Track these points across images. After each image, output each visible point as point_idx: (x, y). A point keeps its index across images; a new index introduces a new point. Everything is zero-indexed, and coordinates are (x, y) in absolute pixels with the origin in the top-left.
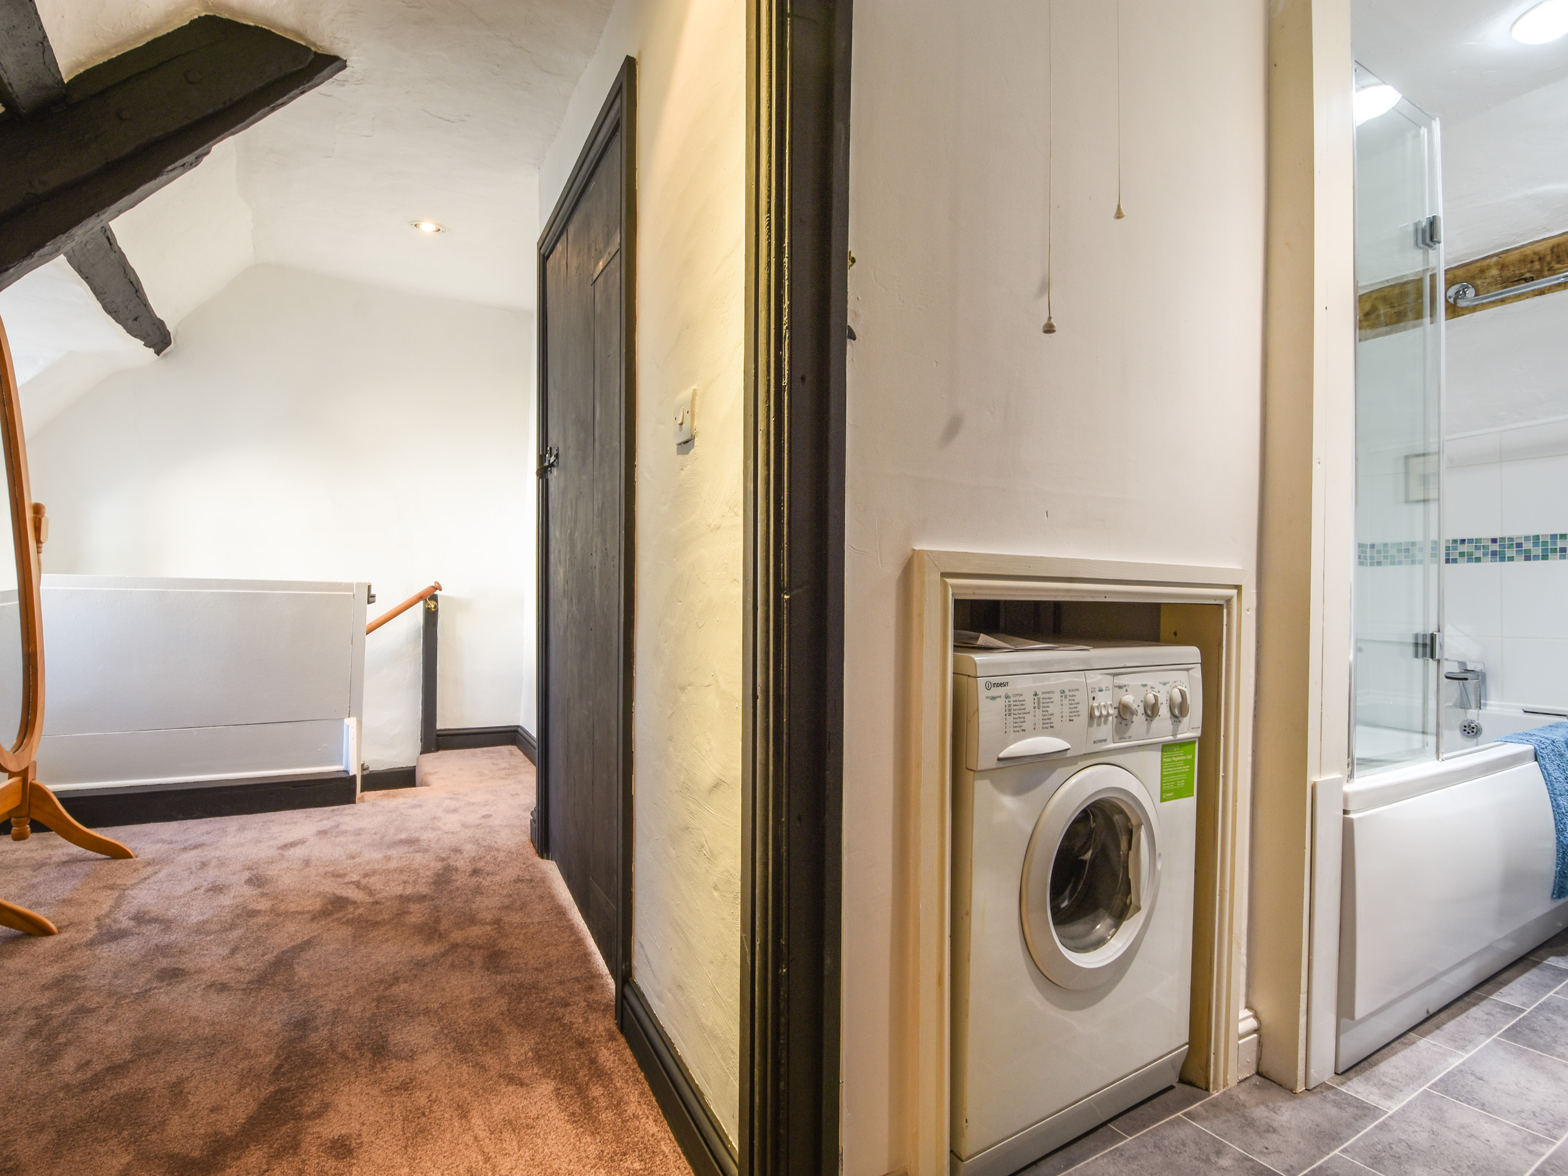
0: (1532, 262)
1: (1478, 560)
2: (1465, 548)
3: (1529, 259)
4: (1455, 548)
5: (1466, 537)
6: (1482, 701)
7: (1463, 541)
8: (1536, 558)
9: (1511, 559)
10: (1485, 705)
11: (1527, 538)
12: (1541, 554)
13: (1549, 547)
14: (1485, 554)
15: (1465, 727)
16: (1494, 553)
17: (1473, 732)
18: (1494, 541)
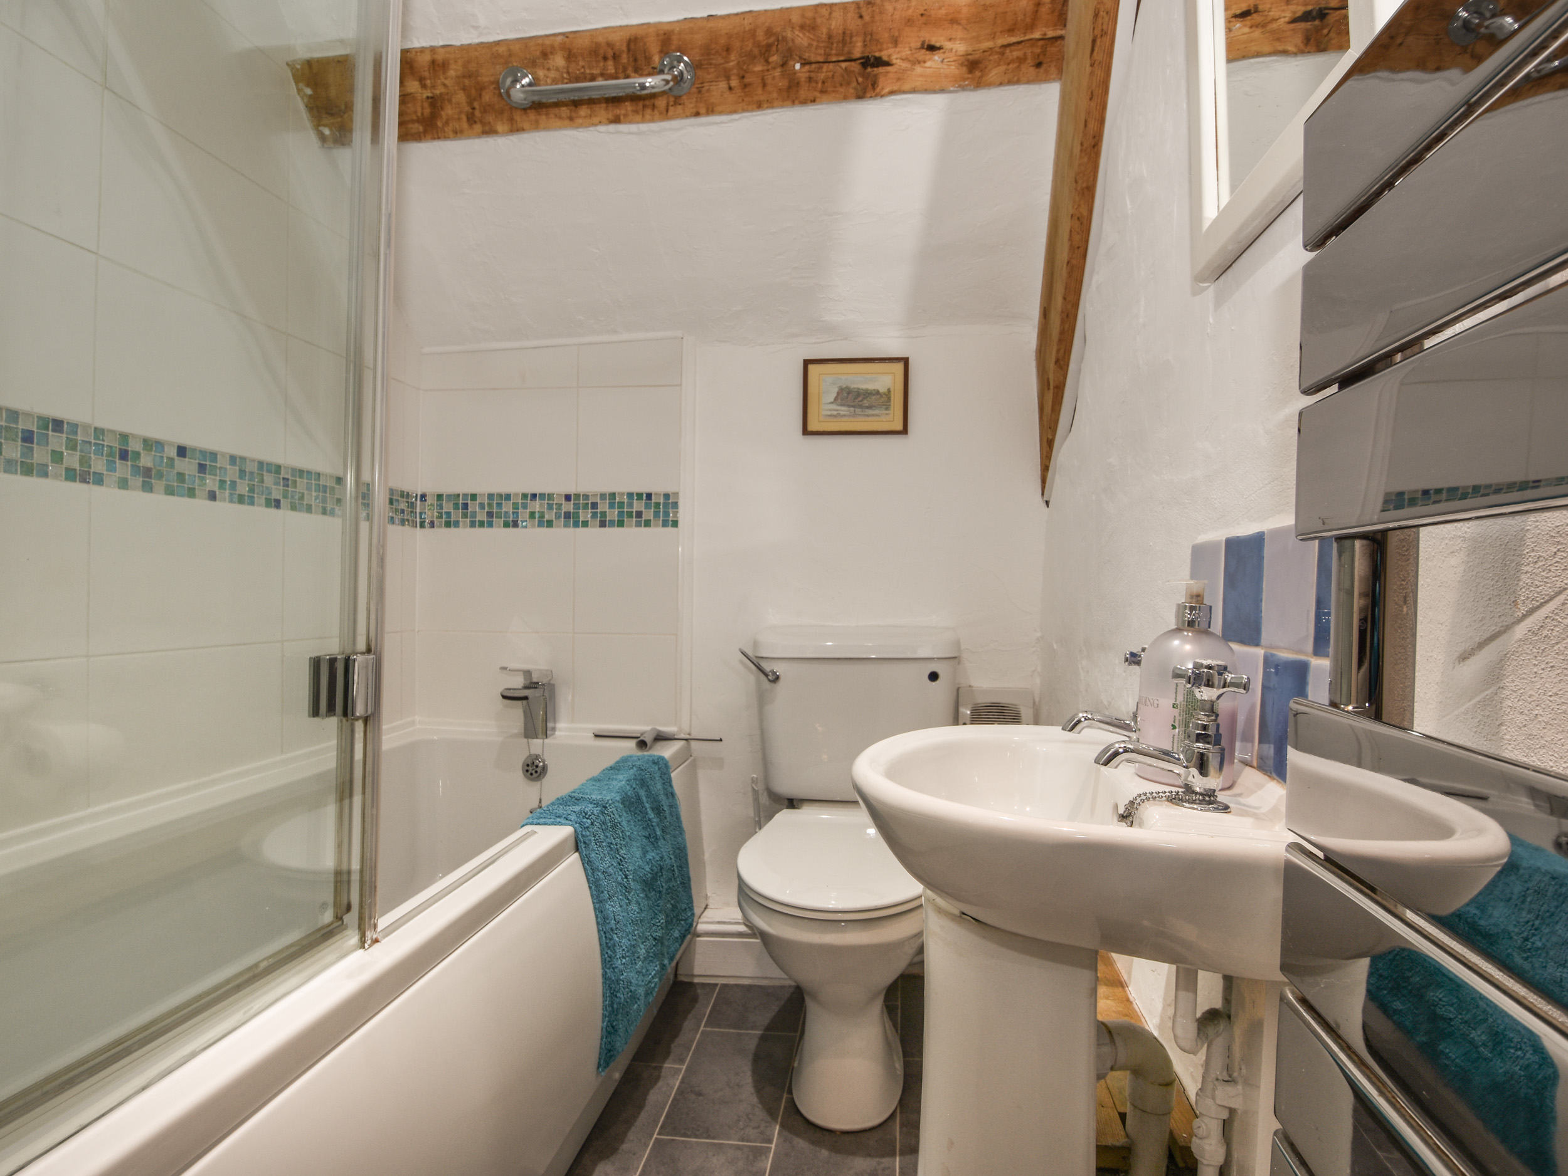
0: (605, 59)
1: (550, 524)
2: (536, 506)
3: (602, 51)
4: (525, 506)
5: (537, 491)
6: (550, 725)
7: (534, 496)
8: (612, 524)
9: (585, 524)
10: (554, 729)
11: (603, 496)
12: (616, 519)
13: (625, 510)
14: (558, 516)
15: (528, 765)
16: (567, 515)
17: (536, 772)
18: (568, 498)
